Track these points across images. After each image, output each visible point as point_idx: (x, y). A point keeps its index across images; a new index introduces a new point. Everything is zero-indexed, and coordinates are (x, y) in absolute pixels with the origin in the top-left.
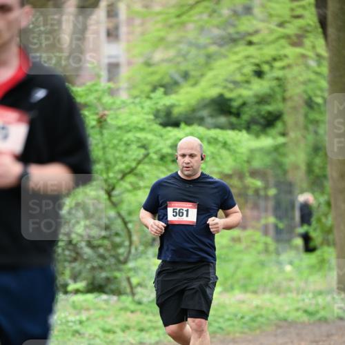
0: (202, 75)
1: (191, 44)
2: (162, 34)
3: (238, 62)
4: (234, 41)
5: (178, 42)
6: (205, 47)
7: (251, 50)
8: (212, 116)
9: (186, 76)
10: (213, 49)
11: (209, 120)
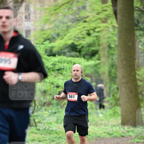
0: (65, 35)
1: (60, 22)
2: (48, 18)
3: (80, 29)
4: (78, 20)
5: (54, 21)
6: (66, 23)
7: (86, 24)
8: (69, 52)
9: (58, 35)
10: (69, 24)
11: (68, 54)
